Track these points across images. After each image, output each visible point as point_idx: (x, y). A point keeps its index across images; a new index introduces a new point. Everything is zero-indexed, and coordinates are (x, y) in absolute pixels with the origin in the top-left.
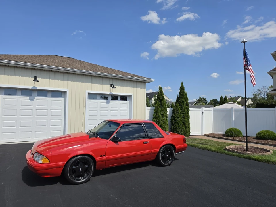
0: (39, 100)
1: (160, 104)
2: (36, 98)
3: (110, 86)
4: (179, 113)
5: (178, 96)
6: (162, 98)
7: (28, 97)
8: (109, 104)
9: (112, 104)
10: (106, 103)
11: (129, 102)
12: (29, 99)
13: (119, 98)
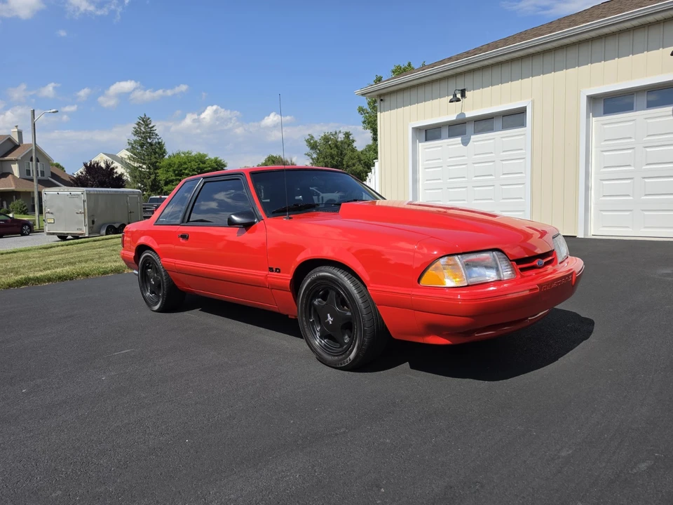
0: (480, 141)
2: (473, 137)
7: (459, 139)
12: (460, 142)
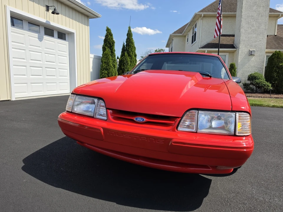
1: (110, 51)
3: (45, 8)
4: (129, 65)
5: (124, 44)
6: (113, 43)
8: (42, 42)
9: (46, 41)
10: (37, 39)
11: (68, 43)
13: (56, 34)
